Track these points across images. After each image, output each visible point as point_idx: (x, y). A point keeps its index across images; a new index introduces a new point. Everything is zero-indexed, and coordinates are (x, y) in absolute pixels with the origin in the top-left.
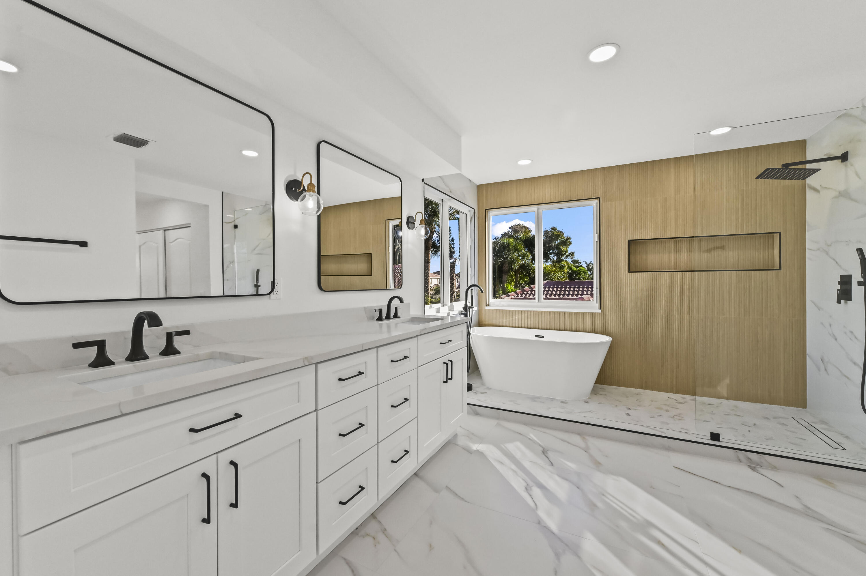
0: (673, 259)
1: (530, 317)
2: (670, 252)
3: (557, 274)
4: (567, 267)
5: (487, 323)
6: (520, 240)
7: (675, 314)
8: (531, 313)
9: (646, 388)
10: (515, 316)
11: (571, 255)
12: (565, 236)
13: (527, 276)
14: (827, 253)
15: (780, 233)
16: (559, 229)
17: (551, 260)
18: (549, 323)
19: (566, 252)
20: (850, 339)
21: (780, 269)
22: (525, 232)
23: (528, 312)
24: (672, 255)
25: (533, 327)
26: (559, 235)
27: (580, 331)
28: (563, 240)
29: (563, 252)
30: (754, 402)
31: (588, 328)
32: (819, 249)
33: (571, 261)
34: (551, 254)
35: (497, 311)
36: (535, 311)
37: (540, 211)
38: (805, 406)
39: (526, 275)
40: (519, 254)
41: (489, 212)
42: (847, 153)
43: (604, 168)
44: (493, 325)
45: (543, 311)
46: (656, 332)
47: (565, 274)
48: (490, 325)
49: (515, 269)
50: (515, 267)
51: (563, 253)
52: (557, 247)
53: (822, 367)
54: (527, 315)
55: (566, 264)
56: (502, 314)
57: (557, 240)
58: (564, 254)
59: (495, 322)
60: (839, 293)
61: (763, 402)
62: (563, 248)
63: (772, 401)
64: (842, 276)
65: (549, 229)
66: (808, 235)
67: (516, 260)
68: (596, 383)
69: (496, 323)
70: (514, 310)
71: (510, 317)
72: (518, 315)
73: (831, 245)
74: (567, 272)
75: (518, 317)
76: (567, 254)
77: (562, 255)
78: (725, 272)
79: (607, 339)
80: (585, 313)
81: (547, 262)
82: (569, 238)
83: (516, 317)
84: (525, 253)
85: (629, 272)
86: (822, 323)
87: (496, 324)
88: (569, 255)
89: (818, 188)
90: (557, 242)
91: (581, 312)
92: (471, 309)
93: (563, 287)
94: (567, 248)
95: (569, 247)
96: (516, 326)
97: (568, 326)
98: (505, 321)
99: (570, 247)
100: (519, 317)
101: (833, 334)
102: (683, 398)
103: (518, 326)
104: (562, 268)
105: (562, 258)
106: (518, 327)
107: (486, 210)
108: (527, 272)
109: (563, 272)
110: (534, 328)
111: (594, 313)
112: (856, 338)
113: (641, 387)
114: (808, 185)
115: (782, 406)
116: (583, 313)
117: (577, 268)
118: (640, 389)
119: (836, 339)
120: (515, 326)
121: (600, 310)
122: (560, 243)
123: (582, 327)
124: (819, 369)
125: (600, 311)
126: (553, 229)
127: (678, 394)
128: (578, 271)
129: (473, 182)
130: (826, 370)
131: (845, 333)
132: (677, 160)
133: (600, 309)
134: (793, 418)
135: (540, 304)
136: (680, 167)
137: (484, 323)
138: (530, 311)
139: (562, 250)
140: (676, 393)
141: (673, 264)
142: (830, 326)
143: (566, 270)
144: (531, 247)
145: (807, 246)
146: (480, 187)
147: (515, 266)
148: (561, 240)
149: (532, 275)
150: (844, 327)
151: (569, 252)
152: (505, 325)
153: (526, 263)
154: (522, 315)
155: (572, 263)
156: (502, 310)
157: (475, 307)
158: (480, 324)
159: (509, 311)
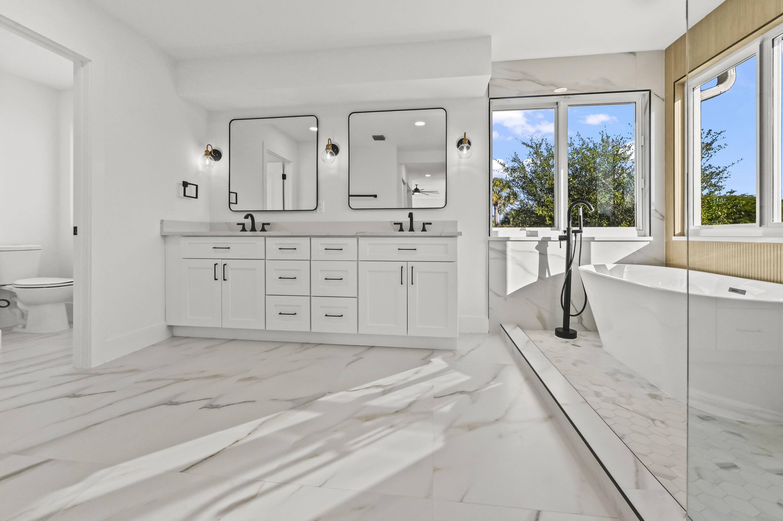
8: (739, 247)
36: (749, 243)
41: (685, 83)
48: (678, 266)
110: (743, 277)
138: (738, 243)
156: (694, 241)
157: (650, 237)
158: (667, 264)
159: (703, 243)
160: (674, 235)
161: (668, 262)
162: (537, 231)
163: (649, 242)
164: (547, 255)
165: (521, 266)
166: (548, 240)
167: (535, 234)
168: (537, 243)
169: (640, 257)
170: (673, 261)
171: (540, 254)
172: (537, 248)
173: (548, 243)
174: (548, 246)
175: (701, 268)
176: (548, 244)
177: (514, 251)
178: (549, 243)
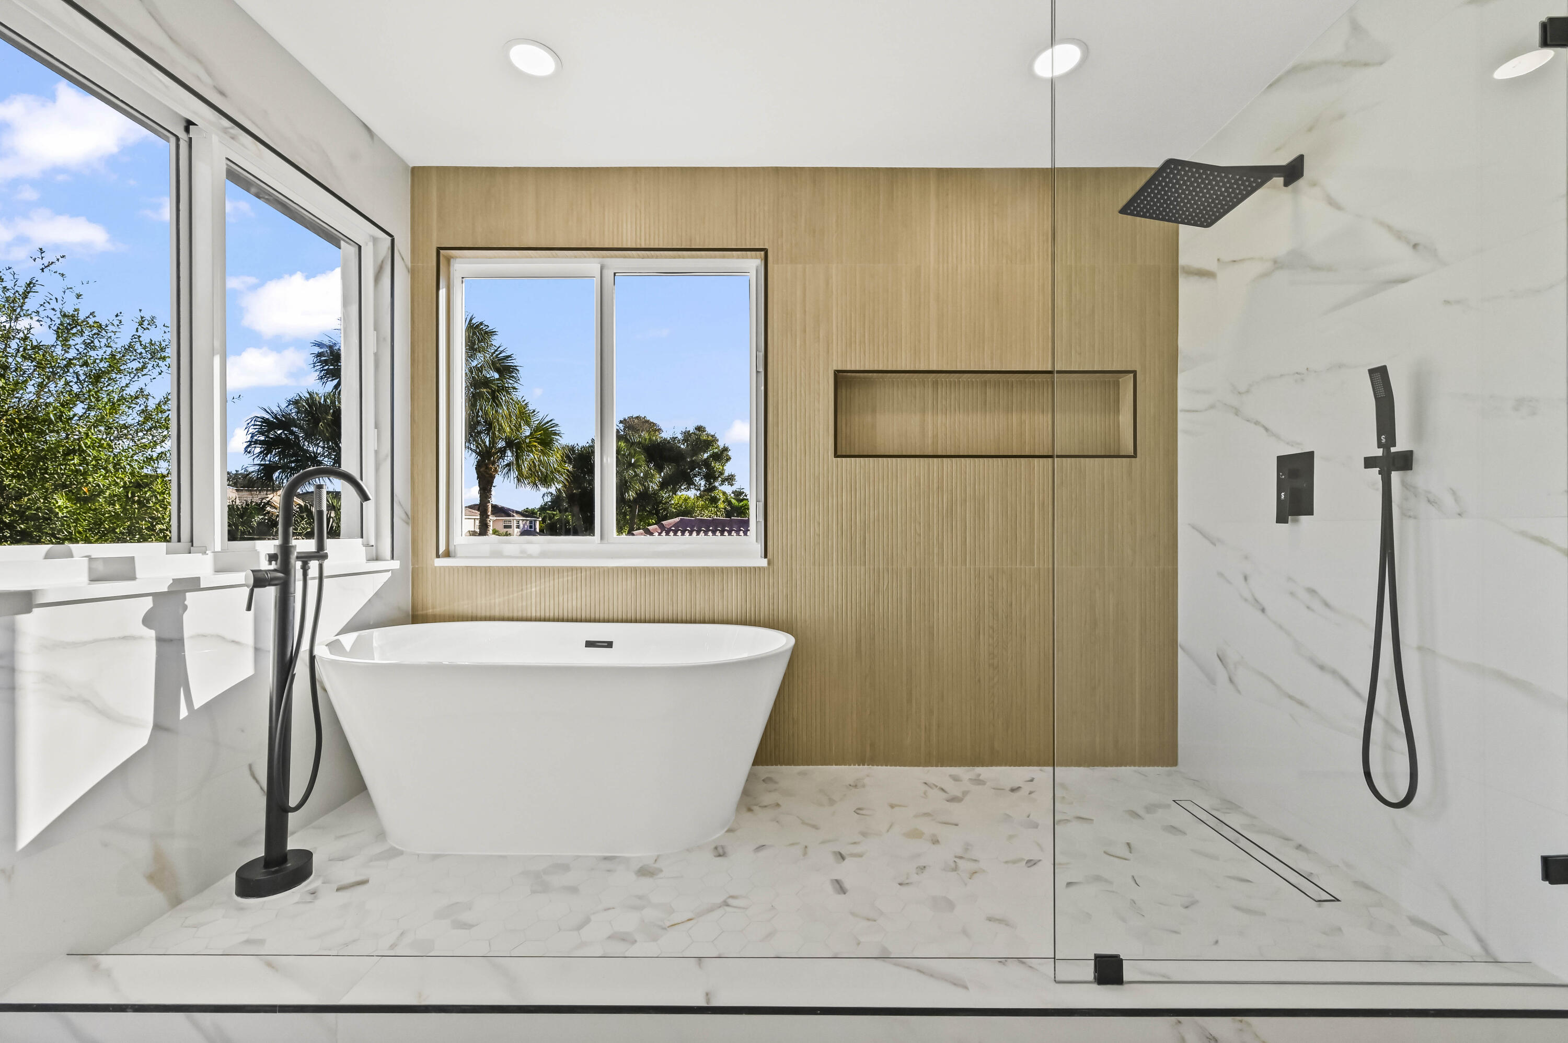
0: (930, 427)
1: (574, 585)
2: (923, 411)
3: (707, 512)
4: (723, 500)
5: (438, 610)
6: (639, 445)
7: (936, 566)
8: (579, 575)
9: (873, 761)
10: (529, 586)
11: (730, 479)
12: (721, 444)
13: (654, 514)
14: (1237, 412)
15: (1134, 372)
16: (710, 430)
17: (695, 486)
18: (629, 601)
19: (721, 473)
20: (1308, 608)
21: (1135, 456)
22: (649, 432)
23: (570, 573)
24: (929, 418)
25: (583, 616)
26: (710, 442)
27: (713, 622)
28: (716, 451)
29: (716, 472)
30: (1089, 766)
31: (734, 612)
32: (1212, 407)
33: (732, 493)
34: (695, 476)
35: (471, 570)
36: (594, 568)
37: (609, 274)
38: (1172, 760)
39: (650, 512)
40: (635, 472)
41: (452, 260)
42: (1301, 158)
43: (777, 171)
44: (458, 617)
45: (613, 568)
46: (895, 613)
47: (721, 511)
48: (449, 617)
49: (630, 499)
50: (629, 496)
51: (717, 474)
52: (706, 463)
53: (1221, 675)
54: (565, 579)
55: (721, 495)
56: (490, 579)
57: (705, 452)
58: (719, 477)
59: (464, 606)
60: (1283, 497)
61: (1105, 763)
62: (717, 466)
63: (1120, 761)
64: (1282, 461)
65: (691, 429)
66: (1183, 380)
67: (630, 483)
68: (755, 763)
69: (470, 612)
70: (526, 568)
71: (515, 588)
72: (538, 582)
73: (1248, 392)
74: (724, 509)
75: (538, 588)
76: (723, 477)
77: (715, 479)
78: (1036, 460)
79: (782, 642)
80: (727, 568)
81: (689, 490)
82: (726, 449)
83: (534, 589)
84: (648, 470)
85: (836, 456)
86: (1221, 575)
87: (470, 614)
88: (727, 479)
89: (1211, 266)
90: (706, 456)
91: (717, 568)
92: (314, 565)
93: (710, 530)
94: (723, 466)
95: (726, 464)
96: (534, 615)
97: (682, 609)
98: (498, 604)
99: (728, 464)
100: (543, 587)
101: (1253, 596)
102: (956, 779)
103: (538, 615)
104: (714, 500)
105: (716, 483)
106: (540, 620)
107: (439, 249)
108: (653, 507)
109: (717, 507)
110: (586, 621)
111: (750, 568)
112: (1327, 604)
113: (862, 761)
114: (1183, 268)
115: (1137, 768)
116: (722, 570)
117: (740, 502)
118: (859, 765)
119: (1263, 610)
120: (529, 615)
121: (766, 559)
122: (711, 456)
123: (720, 608)
124: (1213, 681)
125: (764, 563)
126: (700, 429)
127: (941, 767)
128: (741, 507)
129: (380, 140)
130: (1231, 680)
131: (1292, 594)
132: (943, 174)
133: (766, 556)
134: (1174, 801)
135: (605, 547)
136: (947, 195)
137: (430, 611)
138: (576, 568)
139: (715, 469)
140: (937, 766)
141: (930, 441)
142: (1246, 578)
143: (721, 505)
144: (659, 461)
145: (1181, 404)
146: (419, 174)
147: (628, 493)
148: (713, 452)
149: (662, 513)
150: (1290, 579)
151: (726, 474)
152: (497, 612)
153: (650, 489)
154: (552, 582)
155: (732, 495)
156: (490, 567)
157: (392, 561)
158: (417, 617)
159: (510, 570)
160: (438, 556)
161: (420, 612)
162: (133, 558)
163: (391, 572)
164: (181, 641)
165: (86, 702)
166: (186, 589)
167: (127, 571)
168: (148, 603)
169: (380, 610)
170: (433, 608)
171: (159, 640)
172: (147, 621)
173: (185, 599)
174: (185, 608)
175: (507, 614)
176: (186, 603)
177: (51, 647)
178: (191, 598)
